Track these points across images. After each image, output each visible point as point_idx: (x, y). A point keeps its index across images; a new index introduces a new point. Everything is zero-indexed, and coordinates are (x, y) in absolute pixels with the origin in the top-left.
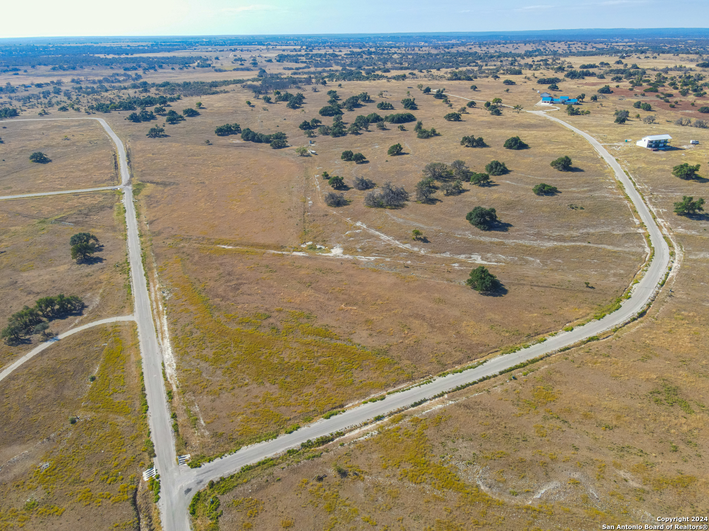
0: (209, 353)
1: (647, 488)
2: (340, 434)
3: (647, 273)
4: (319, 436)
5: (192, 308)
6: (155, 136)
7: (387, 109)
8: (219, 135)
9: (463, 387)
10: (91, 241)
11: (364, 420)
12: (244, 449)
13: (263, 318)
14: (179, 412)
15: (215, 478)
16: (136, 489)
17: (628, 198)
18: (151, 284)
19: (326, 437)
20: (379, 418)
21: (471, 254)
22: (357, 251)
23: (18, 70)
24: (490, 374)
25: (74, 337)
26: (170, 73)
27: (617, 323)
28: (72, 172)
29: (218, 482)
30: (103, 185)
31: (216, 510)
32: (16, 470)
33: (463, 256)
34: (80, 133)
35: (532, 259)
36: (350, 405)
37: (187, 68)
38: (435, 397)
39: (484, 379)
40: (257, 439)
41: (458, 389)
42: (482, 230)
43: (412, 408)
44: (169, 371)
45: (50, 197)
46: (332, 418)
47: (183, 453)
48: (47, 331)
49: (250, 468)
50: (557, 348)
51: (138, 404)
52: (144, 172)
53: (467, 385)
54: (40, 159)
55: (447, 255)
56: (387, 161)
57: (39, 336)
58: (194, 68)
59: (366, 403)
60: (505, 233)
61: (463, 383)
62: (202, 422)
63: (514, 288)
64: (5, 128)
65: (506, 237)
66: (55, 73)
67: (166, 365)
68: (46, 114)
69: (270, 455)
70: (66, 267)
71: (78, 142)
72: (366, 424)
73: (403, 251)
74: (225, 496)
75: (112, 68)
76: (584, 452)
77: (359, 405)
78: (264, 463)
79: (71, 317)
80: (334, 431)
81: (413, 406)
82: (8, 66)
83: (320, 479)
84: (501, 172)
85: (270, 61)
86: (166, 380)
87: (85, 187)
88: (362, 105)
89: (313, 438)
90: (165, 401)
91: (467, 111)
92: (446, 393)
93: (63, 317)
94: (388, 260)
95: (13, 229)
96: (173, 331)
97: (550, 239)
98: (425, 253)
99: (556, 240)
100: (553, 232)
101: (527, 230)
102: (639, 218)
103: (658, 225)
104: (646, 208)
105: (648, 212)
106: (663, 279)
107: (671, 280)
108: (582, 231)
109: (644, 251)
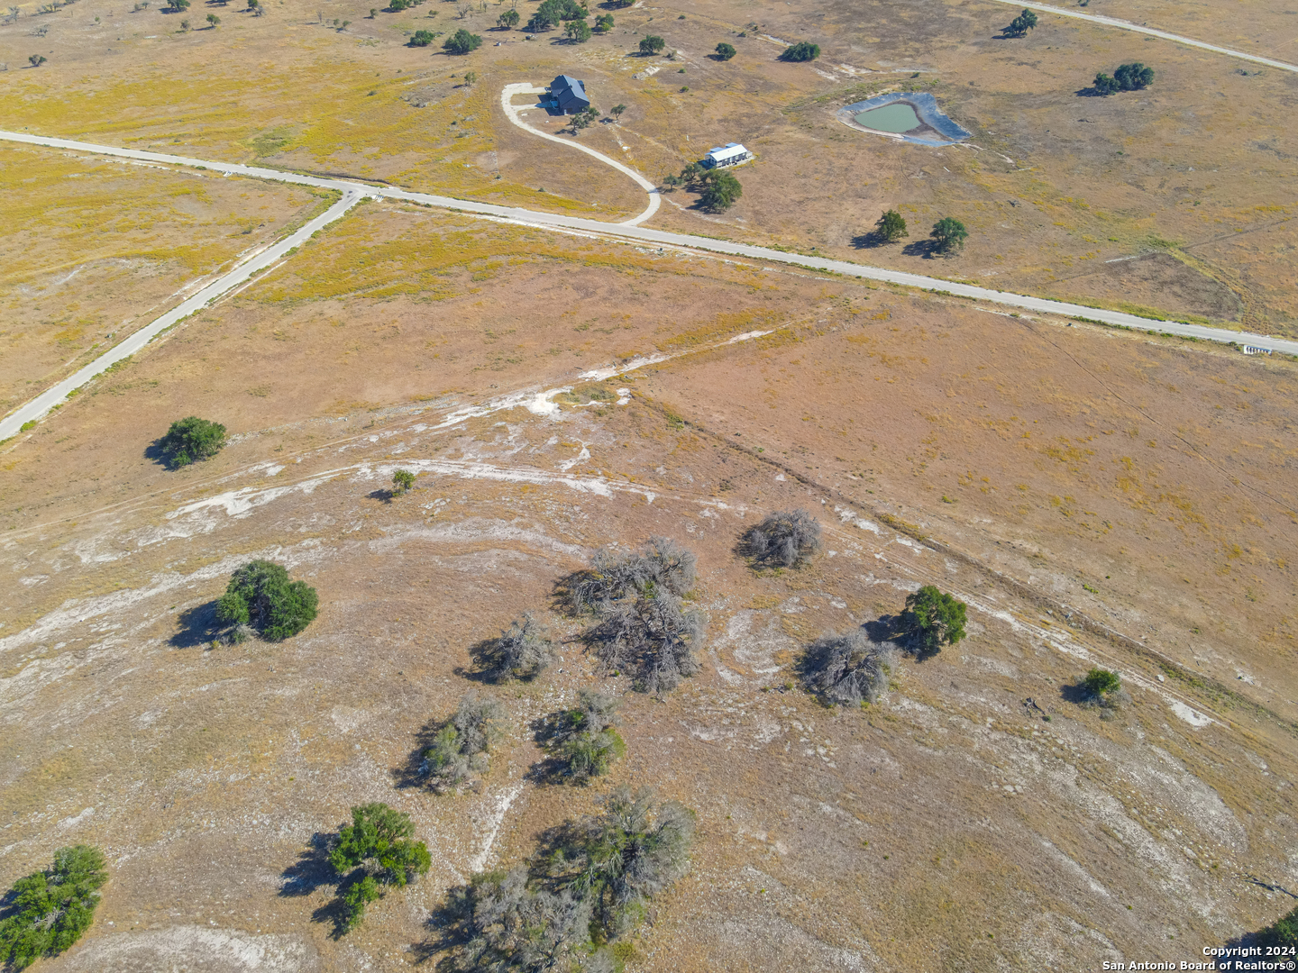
21: (254, 510)
33: (269, 498)
35: (101, 558)
55: (307, 487)
97: (50, 642)
98: (358, 470)
99: (30, 647)
100: (36, 675)
101: (123, 645)
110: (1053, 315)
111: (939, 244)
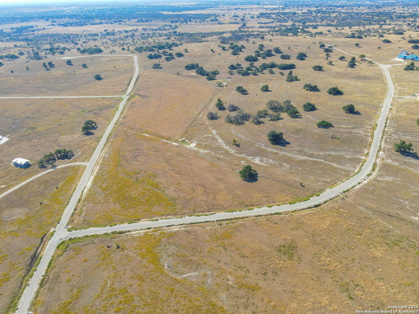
0: (104, 186)
1: (235, 286)
2: (129, 231)
3: (342, 184)
4: (120, 230)
5: (112, 164)
6: (156, 68)
7: (285, 59)
8: (186, 69)
9: (195, 223)
10: (93, 124)
11: (142, 228)
12: (91, 229)
13: (136, 173)
14: (78, 208)
15: (73, 237)
16: (46, 234)
17: (372, 136)
18: (104, 149)
19: (123, 231)
20: (149, 229)
21: (256, 157)
22: (202, 147)
23: (121, 21)
24: (211, 220)
25: (61, 169)
26: (194, 25)
27: (298, 208)
28: (108, 86)
29: (73, 239)
30: (117, 94)
31: (66, 248)
32: (14, 218)
33: (251, 157)
34: (122, 64)
35: (286, 165)
36: (143, 220)
37: (204, 22)
38: (179, 225)
39: (207, 222)
40: (97, 226)
41: (192, 223)
42: (272, 144)
43: (166, 228)
44: (86, 190)
45: (92, 99)
46: (131, 224)
47: (68, 225)
48: (54, 164)
49: (87, 236)
50: (255, 215)
51: (66, 201)
52: (139, 89)
53: (197, 223)
54: (98, 78)
55: (243, 155)
56: (257, 95)
57: (50, 166)
58: (208, 22)
59: (149, 221)
60: (283, 148)
61: (195, 222)
62: (83, 214)
63: (262, 179)
64: (91, 59)
65: (281, 150)
66: (138, 24)
67: (86, 188)
68: (114, 52)
69: (97, 233)
70: (78, 135)
71: (119, 69)
72: (142, 230)
73: (223, 149)
74: (72, 245)
75: (165, 21)
76: (221, 264)
77: (145, 221)
78: (93, 236)
79: (66, 159)
80: (127, 230)
81: (167, 227)
82: (118, 19)
83: (109, 247)
84: (310, 109)
85: (253, 17)
86: (82, 194)
87: (109, 95)
88: (273, 55)
89: (117, 231)
90: (76, 202)
91: (333, 64)
92: (185, 224)
93: (63, 159)
94: (213, 153)
95: (70, 113)
96: (98, 173)
97: (304, 155)
98: (233, 153)
99: (307, 156)
100: (310, 151)
101: (296, 148)
102: (369, 150)
103: (377, 156)
104: (379, 144)
105: (378, 146)
106: (349, 189)
107: (353, 190)
108: (327, 153)
109: (354, 170)
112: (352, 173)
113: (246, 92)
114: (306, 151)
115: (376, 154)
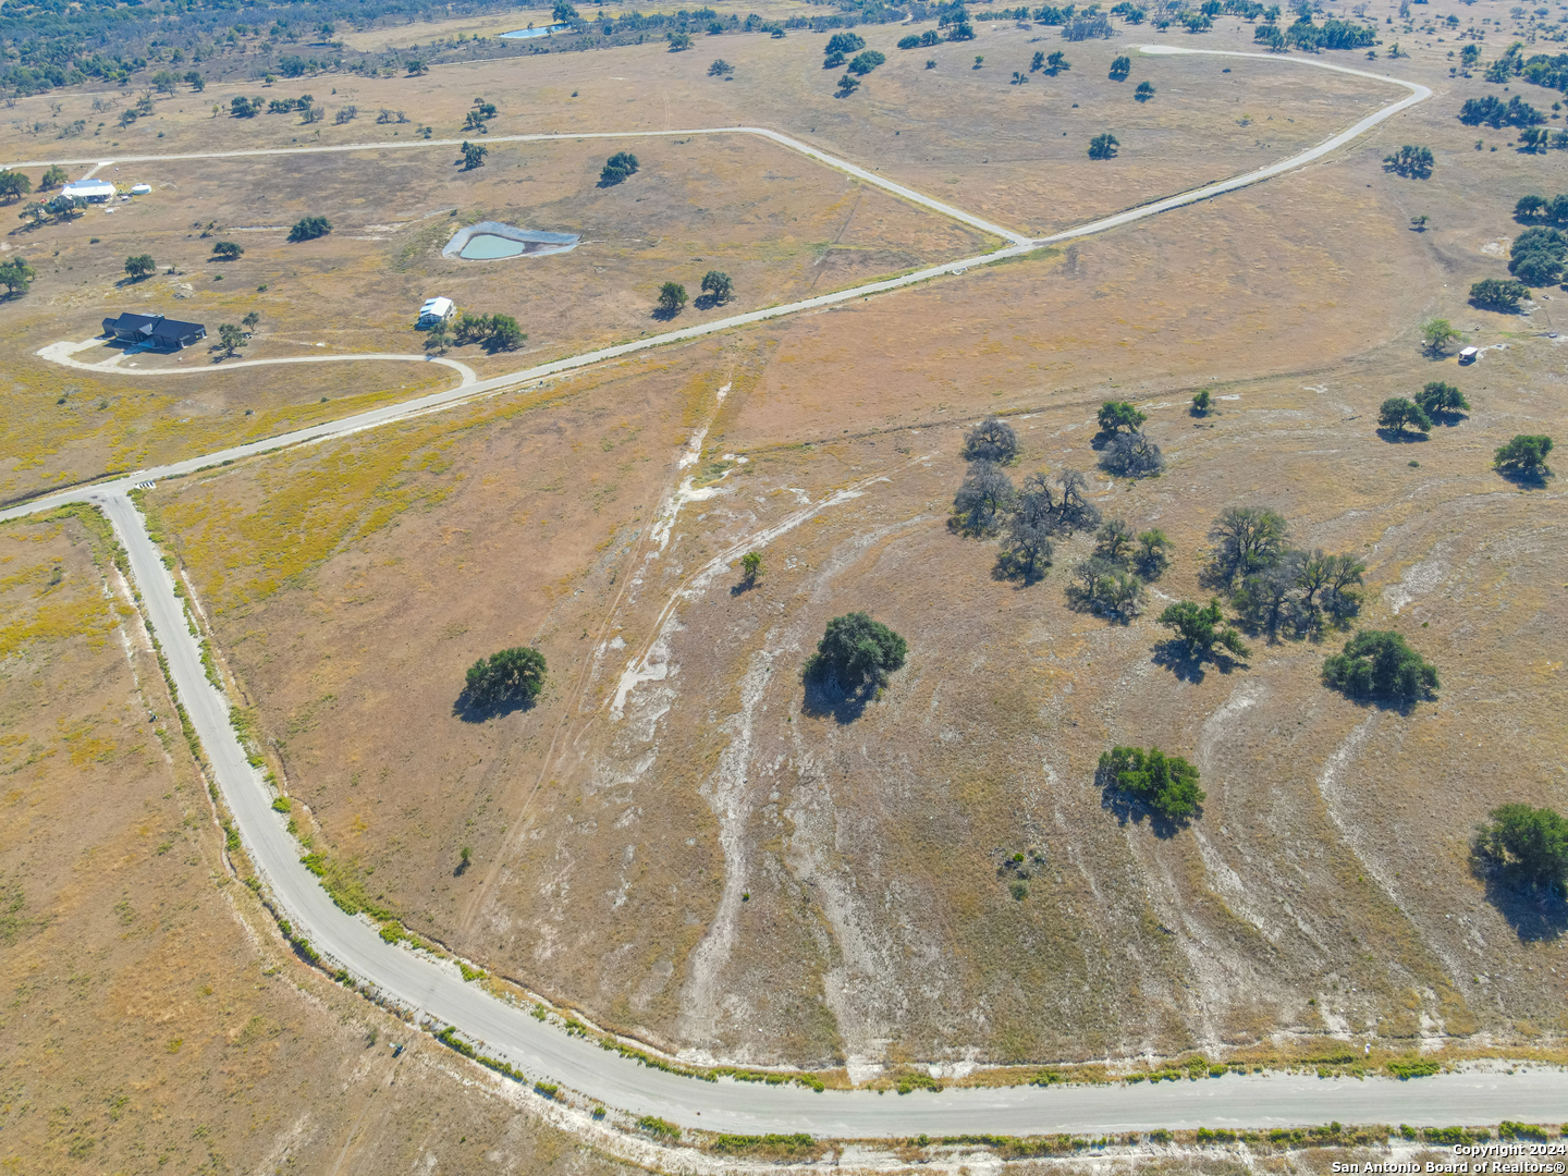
6: (1402, 168)
8: (1517, 217)
14: (233, 464)
22: (697, 515)
35: (642, 768)
44: (322, 438)
54: (1099, 149)
55: (672, 628)
64: (1227, 70)
65: (768, 715)
67: (337, 433)
71: (1247, 133)
86: (304, 441)
90: (262, 450)
94: (654, 555)
102: (976, 1081)
103: (923, 1142)
104: (1098, 1130)
105: (1063, 1129)
106: (481, 1053)
107: (473, 1072)
108: (831, 887)
109: (686, 1044)
110: (848, 300)
111: (716, 293)
112: (650, 1038)
113: (1408, 427)
114: (804, 800)
115: (930, 1134)
